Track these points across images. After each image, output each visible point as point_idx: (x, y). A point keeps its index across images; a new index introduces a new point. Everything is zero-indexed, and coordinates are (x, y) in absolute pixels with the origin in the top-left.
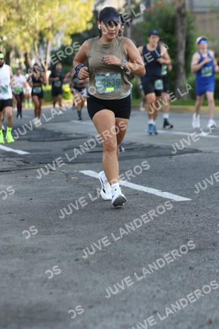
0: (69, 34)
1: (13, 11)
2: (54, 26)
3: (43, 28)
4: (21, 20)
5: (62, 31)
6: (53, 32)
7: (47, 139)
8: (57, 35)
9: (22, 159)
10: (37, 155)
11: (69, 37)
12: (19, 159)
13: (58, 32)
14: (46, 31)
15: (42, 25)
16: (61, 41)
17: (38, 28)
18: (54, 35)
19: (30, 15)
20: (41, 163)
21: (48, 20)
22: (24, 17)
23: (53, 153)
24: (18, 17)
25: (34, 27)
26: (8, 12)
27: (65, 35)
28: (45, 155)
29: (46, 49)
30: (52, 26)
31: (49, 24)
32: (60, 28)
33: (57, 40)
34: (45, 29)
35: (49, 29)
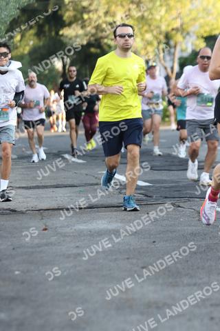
0: (202, 37)
1: (133, 7)
2: (184, 26)
3: (170, 28)
4: (143, 17)
5: (194, 33)
6: (182, 34)
7: (174, 168)
8: (188, 37)
9: (142, 192)
10: (161, 187)
11: (203, 40)
12: (139, 192)
13: (188, 33)
14: (174, 32)
15: (168, 25)
16: (192, 44)
17: (164, 28)
18: (184, 38)
19: (153, 11)
20: (166, 197)
21: (176, 18)
22: (146, 14)
23: (181, 184)
24: (140, 14)
25: (158, 27)
26: (127, 8)
27: (198, 37)
28: (172, 187)
29: (174, 54)
30: (182, 25)
31: (177, 24)
32: (191, 29)
33: (187, 43)
34: (173, 29)
35: (177, 30)
